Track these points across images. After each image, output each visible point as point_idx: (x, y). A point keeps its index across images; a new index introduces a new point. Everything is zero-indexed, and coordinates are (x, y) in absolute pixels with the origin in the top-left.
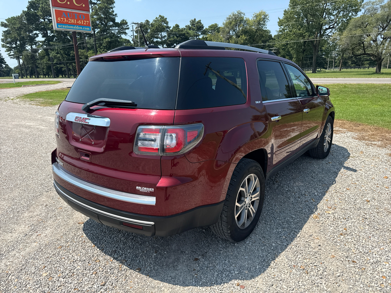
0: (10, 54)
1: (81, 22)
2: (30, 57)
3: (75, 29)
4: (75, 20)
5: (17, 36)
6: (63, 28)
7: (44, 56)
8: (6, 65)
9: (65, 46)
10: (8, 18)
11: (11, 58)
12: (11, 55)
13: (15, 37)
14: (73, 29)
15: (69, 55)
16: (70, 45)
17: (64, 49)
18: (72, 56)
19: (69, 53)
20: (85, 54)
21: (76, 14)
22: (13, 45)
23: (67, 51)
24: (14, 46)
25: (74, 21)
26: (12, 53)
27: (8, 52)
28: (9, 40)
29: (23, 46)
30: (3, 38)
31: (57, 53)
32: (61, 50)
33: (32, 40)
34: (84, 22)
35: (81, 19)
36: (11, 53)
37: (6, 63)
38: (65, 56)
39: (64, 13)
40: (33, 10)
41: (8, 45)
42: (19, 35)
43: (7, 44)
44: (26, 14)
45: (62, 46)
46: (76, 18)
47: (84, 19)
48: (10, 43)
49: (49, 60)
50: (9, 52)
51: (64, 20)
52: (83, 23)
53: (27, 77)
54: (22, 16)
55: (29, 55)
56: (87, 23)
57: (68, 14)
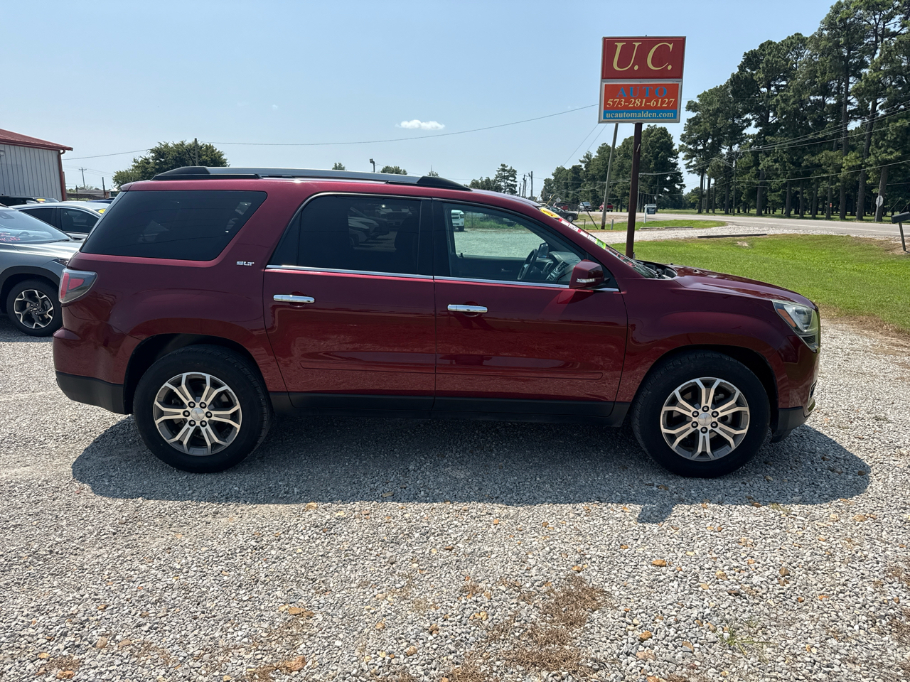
0: (690, 164)
1: (655, 103)
2: (722, 169)
3: (641, 118)
4: (644, 100)
5: (708, 128)
6: (616, 118)
7: (750, 168)
8: (681, 185)
9: (795, 144)
10: (703, 92)
11: (689, 172)
12: (692, 166)
13: (705, 129)
14: (637, 118)
15: (799, 165)
16: (807, 142)
17: (792, 150)
18: (807, 166)
19: (800, 160)
20: (838, 162)
21: (648, 88)
22: (699, 145)
23: (796, 155)
24: (700, 147)
25: (641, 103)
26: (694, 163)
27: (687, 159)
28: (694, 136)
29: (715, 149)
30: (684, 133)
31: (776, 161)
32: (784, 152)
33: (735, 134)
34: (663, 102)
35: (658, 96)
36: (691, 162)
37: (682, 181)
38: (789, 167)
39: (622, 89)
40: (749, 71)
41: (690, 147)
42: (713, 124)
43: (689, 144)
44: (735, 80)
45: (789, 145)
46: (647, 95)
47: (664, 95)
48: (695, 142)
49: (757, 176)
50: (690, 160)
51: (620, 102)
52: (661, 104)
53: (708, 212)
54: (726, 86)
55: (721, 165)
56: (669, 102)
57: (632, 88)
